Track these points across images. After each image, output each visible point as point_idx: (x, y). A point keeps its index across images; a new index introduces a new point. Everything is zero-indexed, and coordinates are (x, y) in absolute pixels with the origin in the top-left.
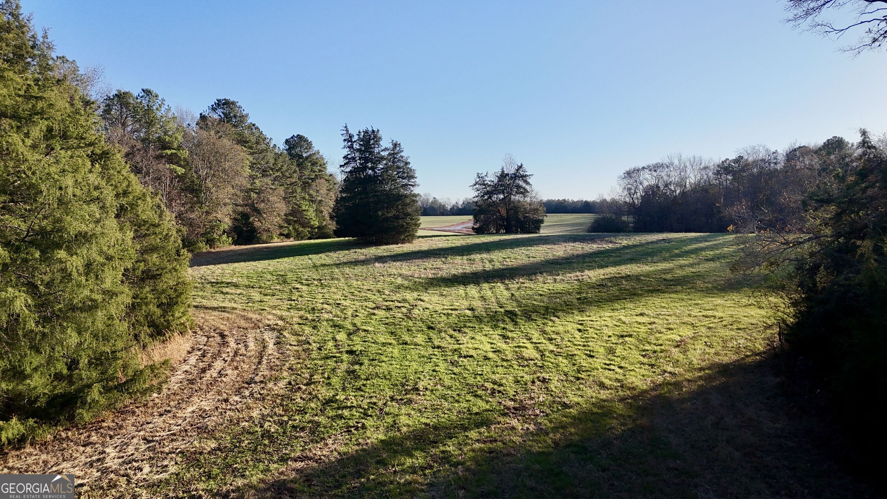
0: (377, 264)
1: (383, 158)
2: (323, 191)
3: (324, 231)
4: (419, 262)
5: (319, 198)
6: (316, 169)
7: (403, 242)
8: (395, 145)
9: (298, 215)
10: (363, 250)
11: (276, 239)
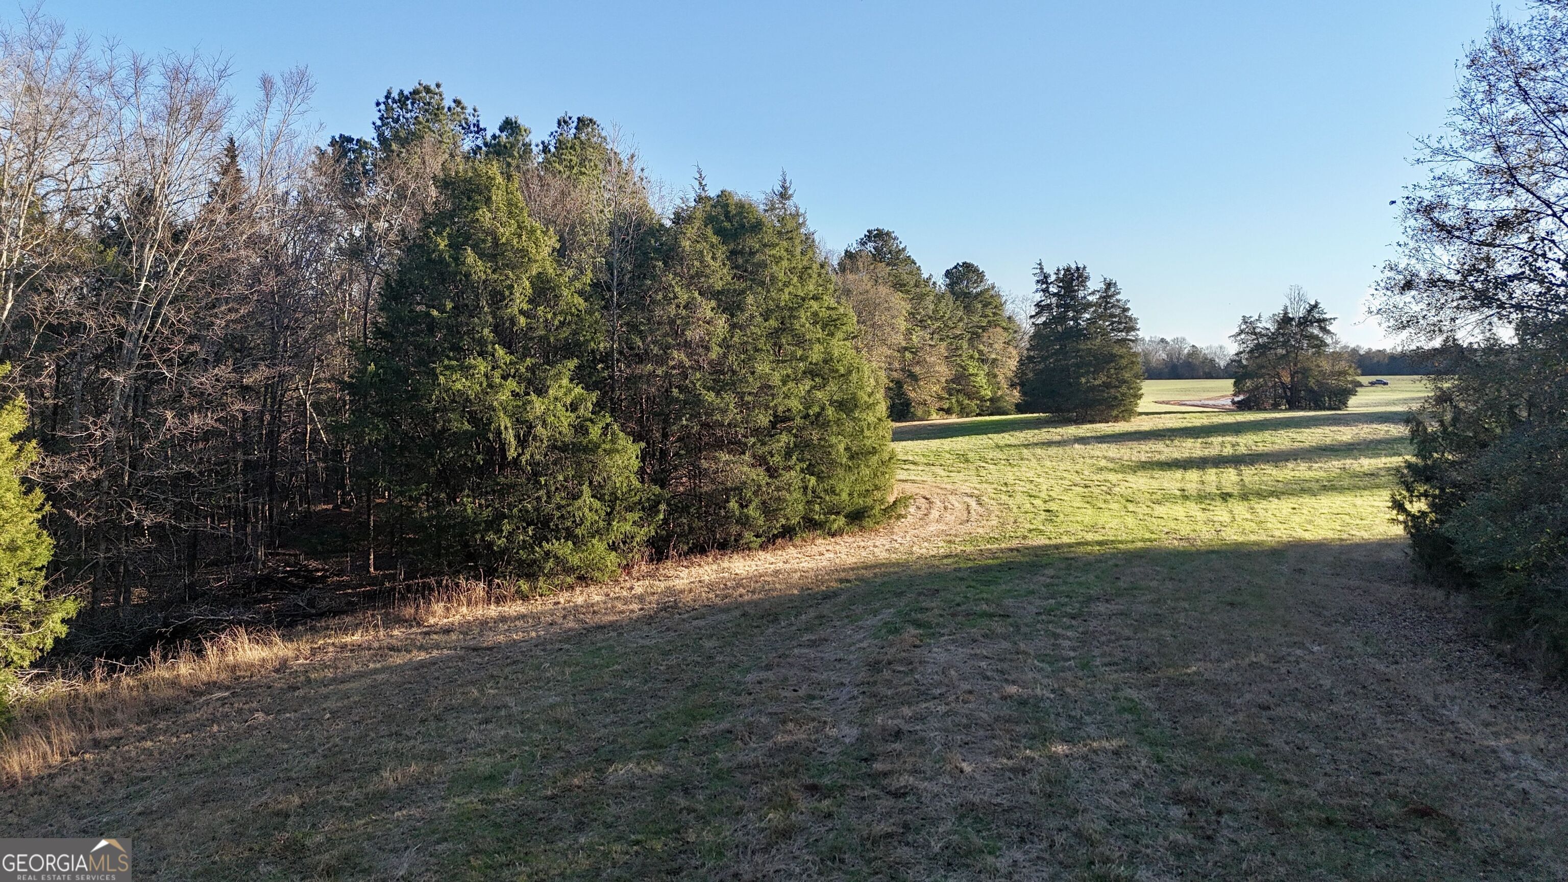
0: (1076, 446)
1: (1090, 305)
2: (998, 346)
3: (999, 404)
4: (1135, 444)
5: (993, 356)
6: (989, 311)
7: (1116, 419)
8: (1109, 285)
9: (963, 382)
10: (1059, 430)
11: (934, 416)
